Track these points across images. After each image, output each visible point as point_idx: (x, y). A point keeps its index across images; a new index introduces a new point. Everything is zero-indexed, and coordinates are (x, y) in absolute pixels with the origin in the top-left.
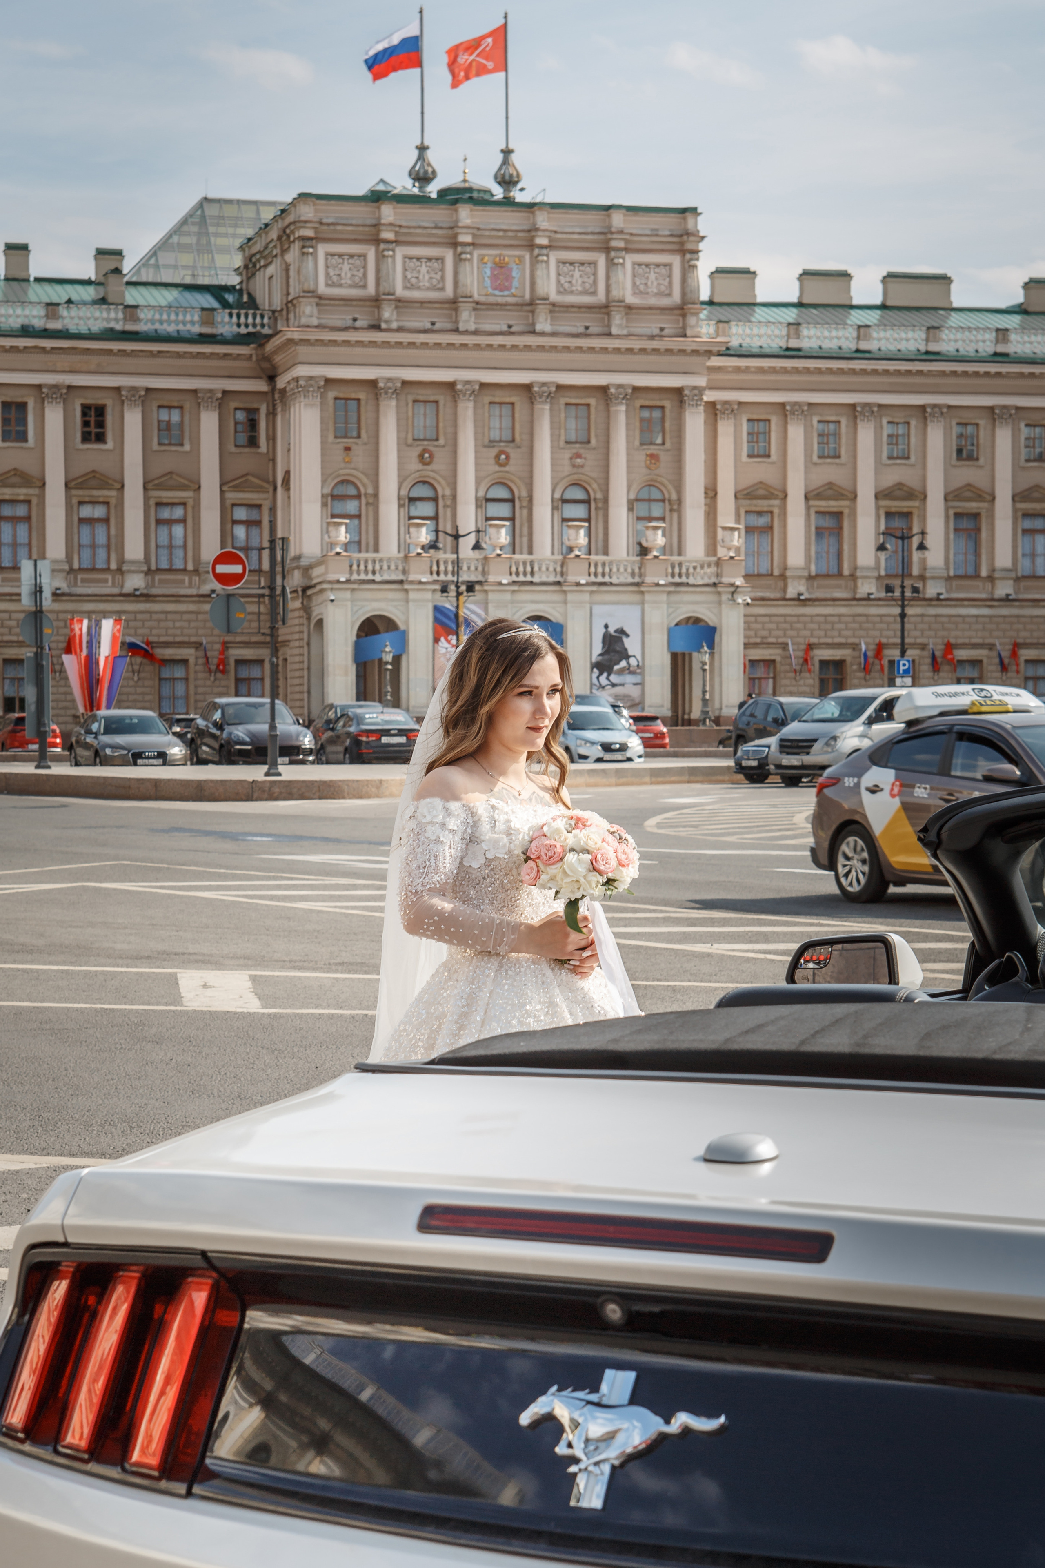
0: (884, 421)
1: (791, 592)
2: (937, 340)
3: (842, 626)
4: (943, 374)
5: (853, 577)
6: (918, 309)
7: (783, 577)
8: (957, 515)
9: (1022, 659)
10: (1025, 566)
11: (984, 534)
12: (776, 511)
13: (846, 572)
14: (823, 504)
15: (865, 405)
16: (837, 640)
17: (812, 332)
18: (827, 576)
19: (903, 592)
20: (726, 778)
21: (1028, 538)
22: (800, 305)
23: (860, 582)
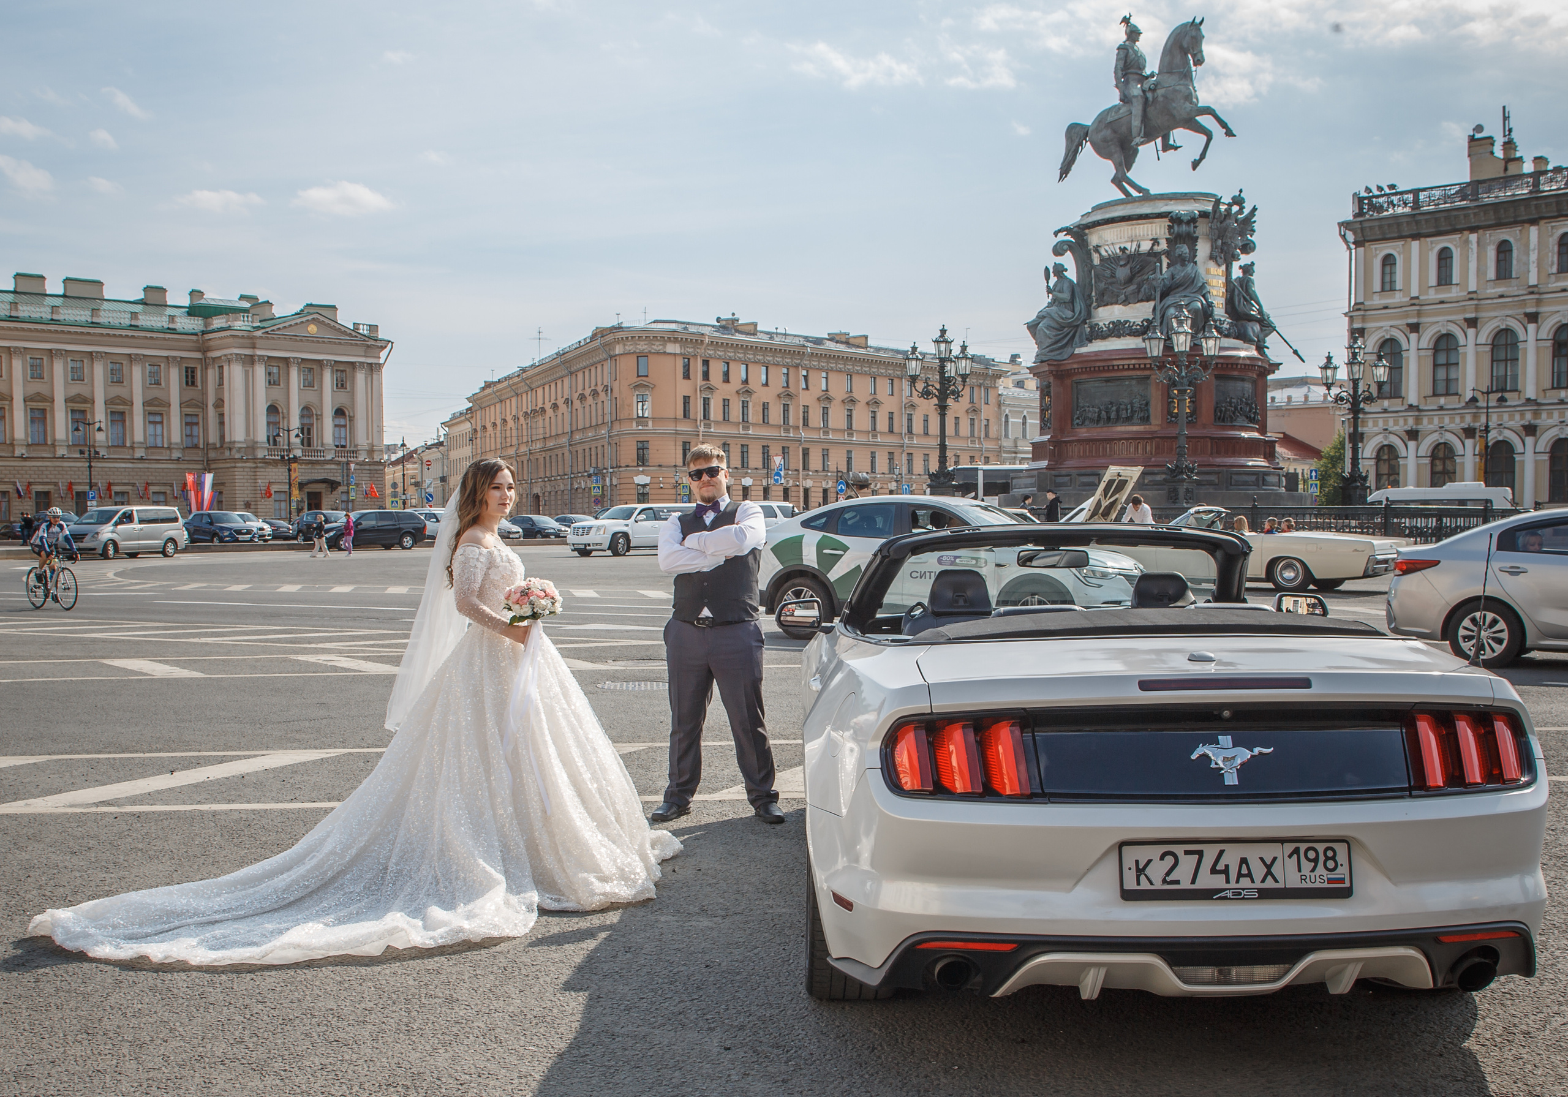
0: (69, 359)
1: (17, 453)
2: (98, 316)
3: (48, 473)
4: (102, 335)
5: (53, 445)
6: (85, 298)
7: (12, 445)
8: (112, 413)
9: (151, 491)
10: (151, 441)
11: (127, 423)
12: (7, 407)
13: (49, 443)
14: (34, 405)
15: (57, 350)
16: (45, 480)
17: (25, 308)
18: (38, 444)
19: (90, 454)
20: (28, 556)
21: (152, 426)
22: (15, 292)
23: (57, 448)
